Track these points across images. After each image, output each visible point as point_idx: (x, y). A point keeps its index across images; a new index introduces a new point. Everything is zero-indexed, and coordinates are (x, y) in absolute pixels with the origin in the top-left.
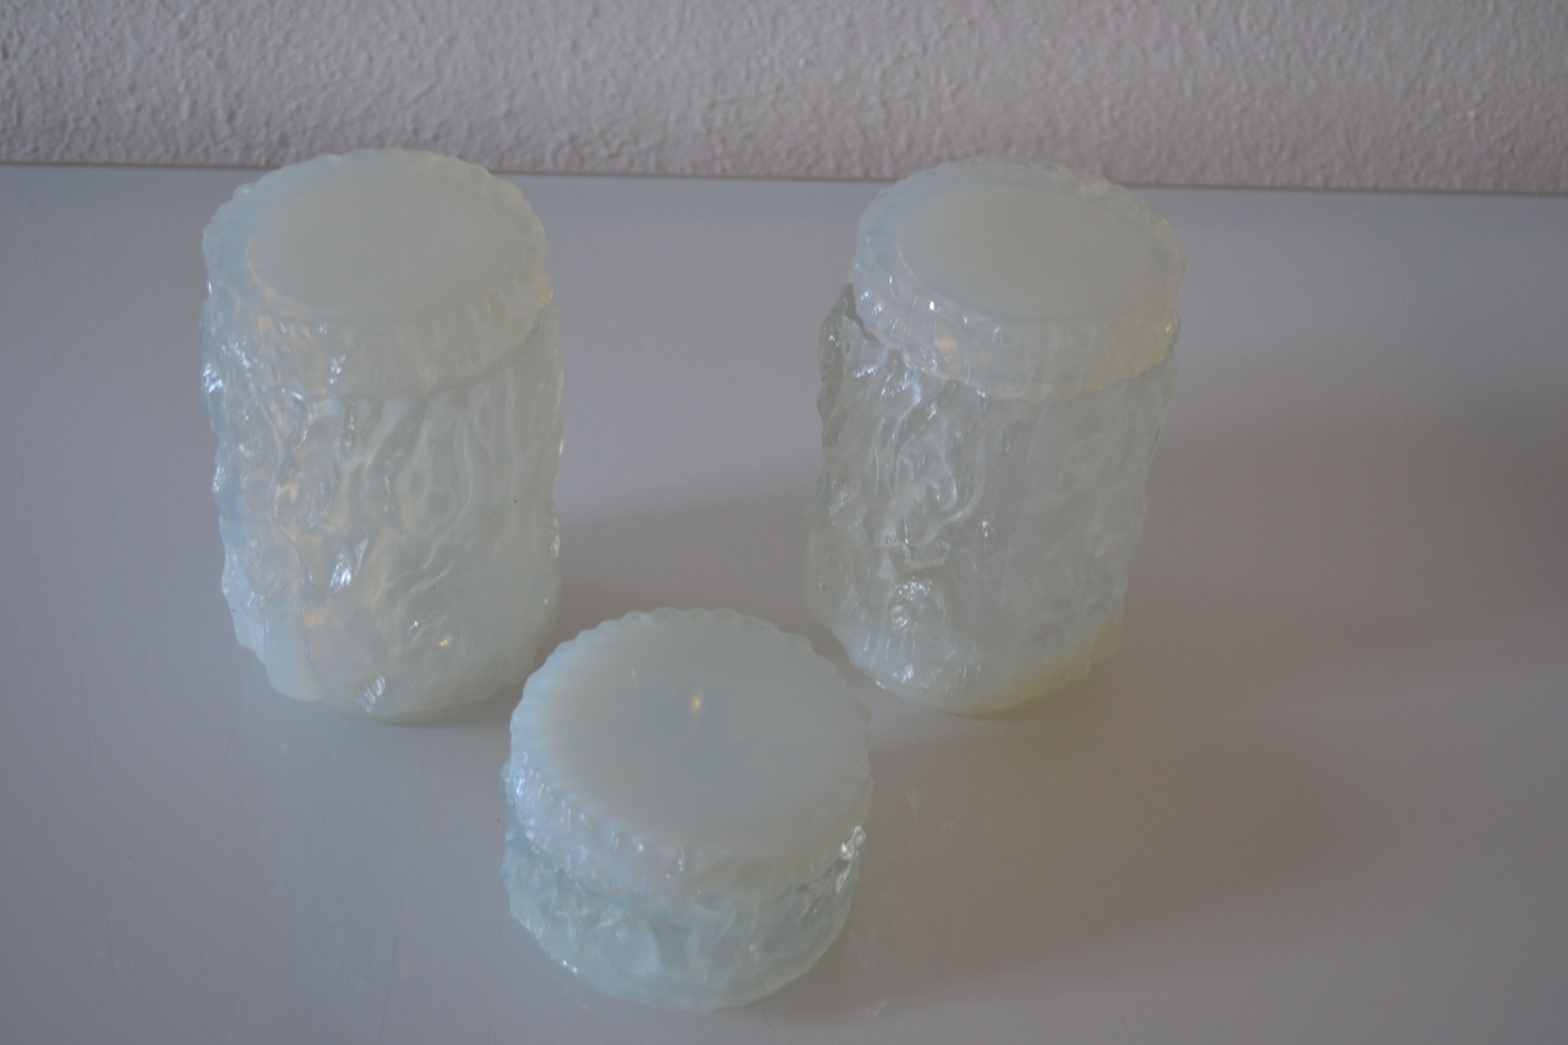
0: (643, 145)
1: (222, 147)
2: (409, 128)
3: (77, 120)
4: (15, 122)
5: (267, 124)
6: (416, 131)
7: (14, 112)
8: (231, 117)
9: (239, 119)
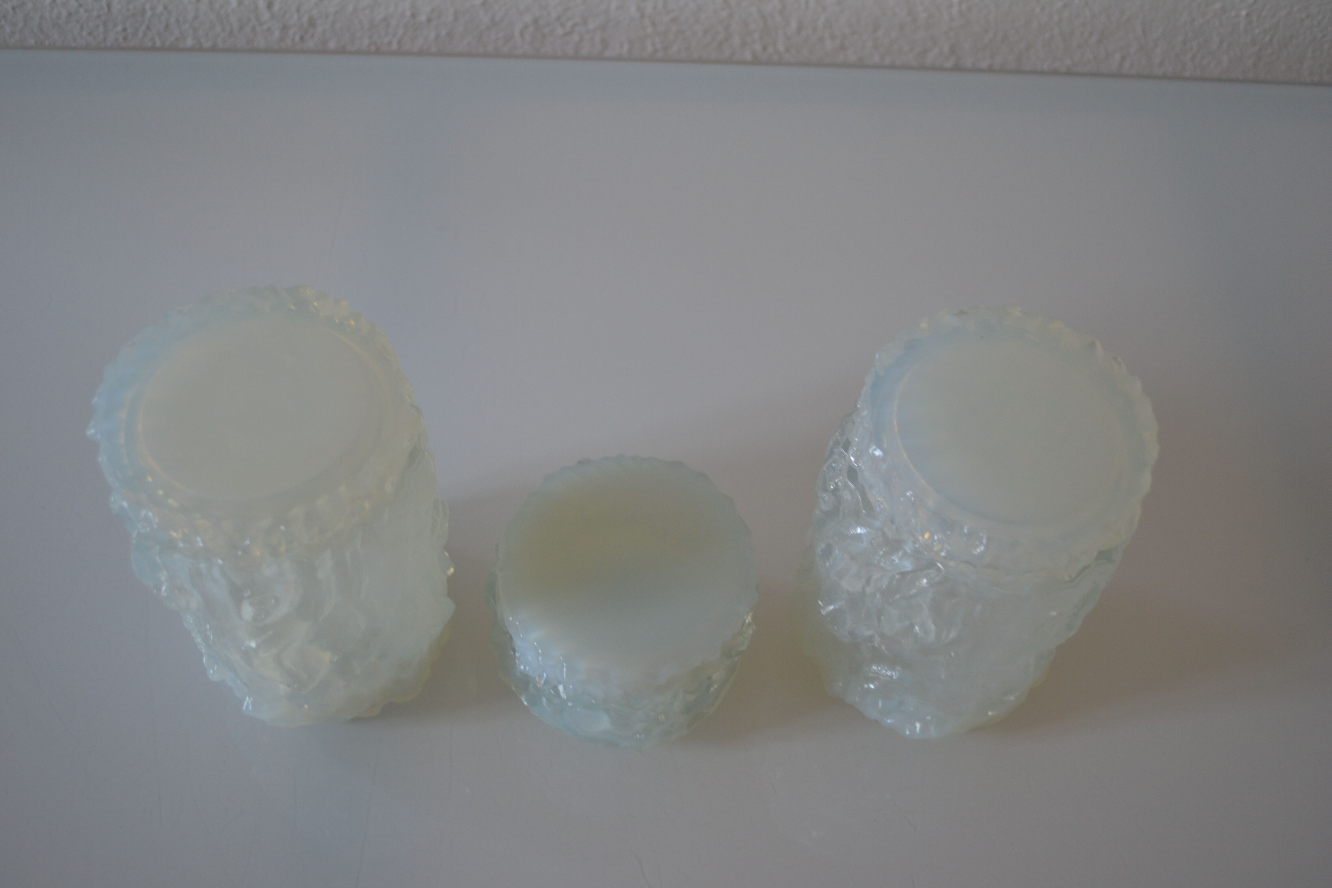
0: (591, 26)
1: (265, 27)
2: (408, 13)
3: (153, 8)
4: (106, 10)
5: (298, 10)
6: (413, 16)
8: (270, 6)
9: (277, 7)
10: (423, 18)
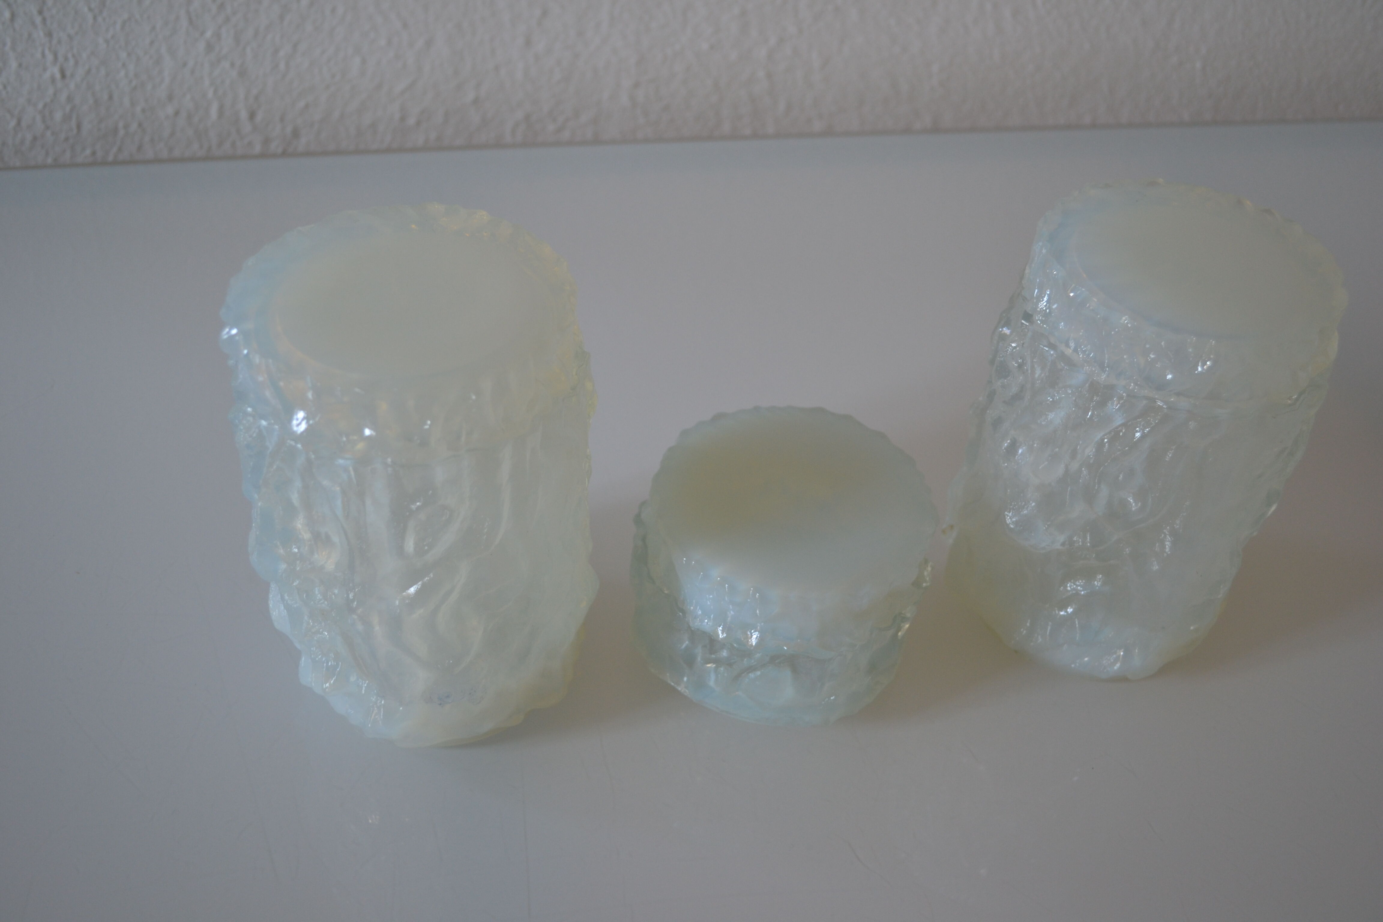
1: (246, 141)
3: (126, 127)
4: (75, 131)
5: (282, 119)
6: (403, 119)
7: (73, 123)
8: (252, 116)
9: (259, 117)
10: (411, 121)
